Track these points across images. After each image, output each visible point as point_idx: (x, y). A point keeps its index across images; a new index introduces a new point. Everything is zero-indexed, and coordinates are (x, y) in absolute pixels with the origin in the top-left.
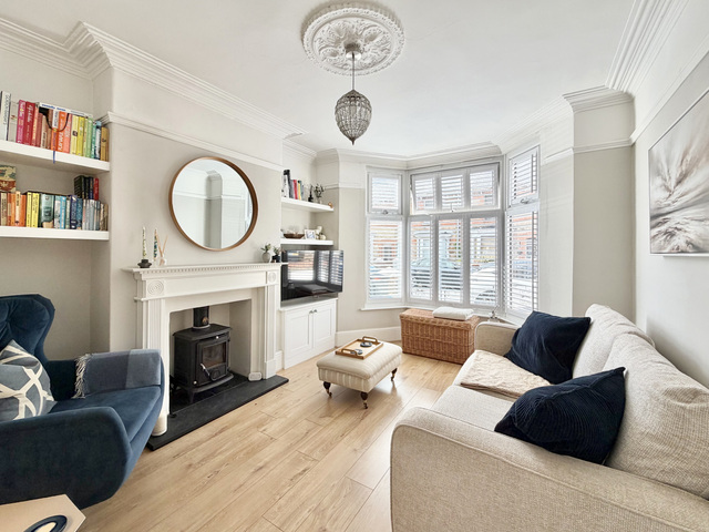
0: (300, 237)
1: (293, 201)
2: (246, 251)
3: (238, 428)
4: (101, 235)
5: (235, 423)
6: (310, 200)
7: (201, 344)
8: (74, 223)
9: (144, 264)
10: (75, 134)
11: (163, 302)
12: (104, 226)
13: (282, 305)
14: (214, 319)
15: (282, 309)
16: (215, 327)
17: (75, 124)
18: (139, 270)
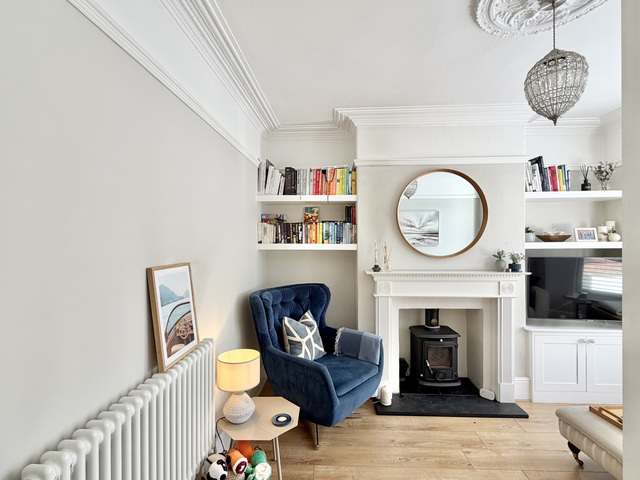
0: (563, 239)
1: (550, 194)
2: (476, 258)
3: (445, 435)
4: (352, 247)
5: (445, 428)
6: (585, 187)
7: (426, 342)
8: (339, 240)
9: (376, 268)
10: (338, 181)
11: (390, 300)
12: (354, 240)
13: (528, 323)
14: (444, 321)
15: (527, 328)
16: (446, 330)
17: (338, 175)
18: (373, 273)
